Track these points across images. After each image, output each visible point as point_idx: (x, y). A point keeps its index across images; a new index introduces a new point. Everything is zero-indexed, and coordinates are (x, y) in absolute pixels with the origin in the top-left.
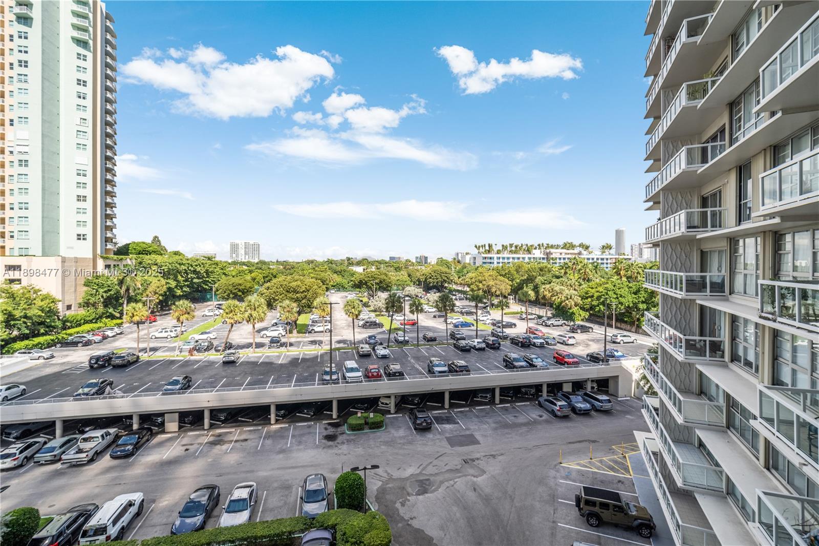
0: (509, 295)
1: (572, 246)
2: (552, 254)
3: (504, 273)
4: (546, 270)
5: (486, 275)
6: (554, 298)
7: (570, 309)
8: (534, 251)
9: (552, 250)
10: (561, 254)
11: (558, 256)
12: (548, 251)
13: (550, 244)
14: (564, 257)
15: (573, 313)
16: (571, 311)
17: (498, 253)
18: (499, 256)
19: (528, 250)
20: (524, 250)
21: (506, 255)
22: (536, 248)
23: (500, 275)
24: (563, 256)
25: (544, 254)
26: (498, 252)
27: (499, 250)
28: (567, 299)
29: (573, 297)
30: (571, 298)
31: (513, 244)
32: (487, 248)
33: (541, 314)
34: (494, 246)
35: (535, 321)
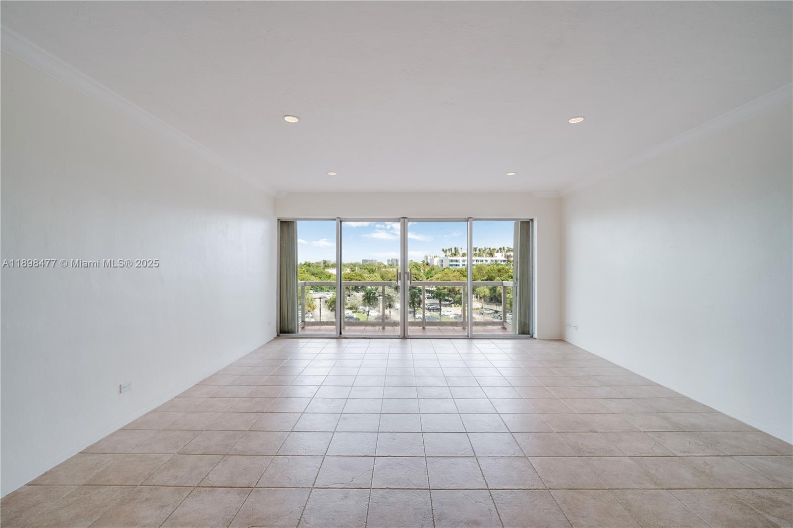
2: (512, 256)
4: (504, 271)
8: (496, 254)
12: (508, 254)
13: (510, 247)
17: (463, 256)
19: (491, 254)
20: (488, 253)
22: (497, 252)
23: (463, 276)
25: (505, 257)
27: (464, 253)
31: (477, 248)
32: (453, 251)
33: (498, 310)
34: (460, 251)
35: (492, 316)
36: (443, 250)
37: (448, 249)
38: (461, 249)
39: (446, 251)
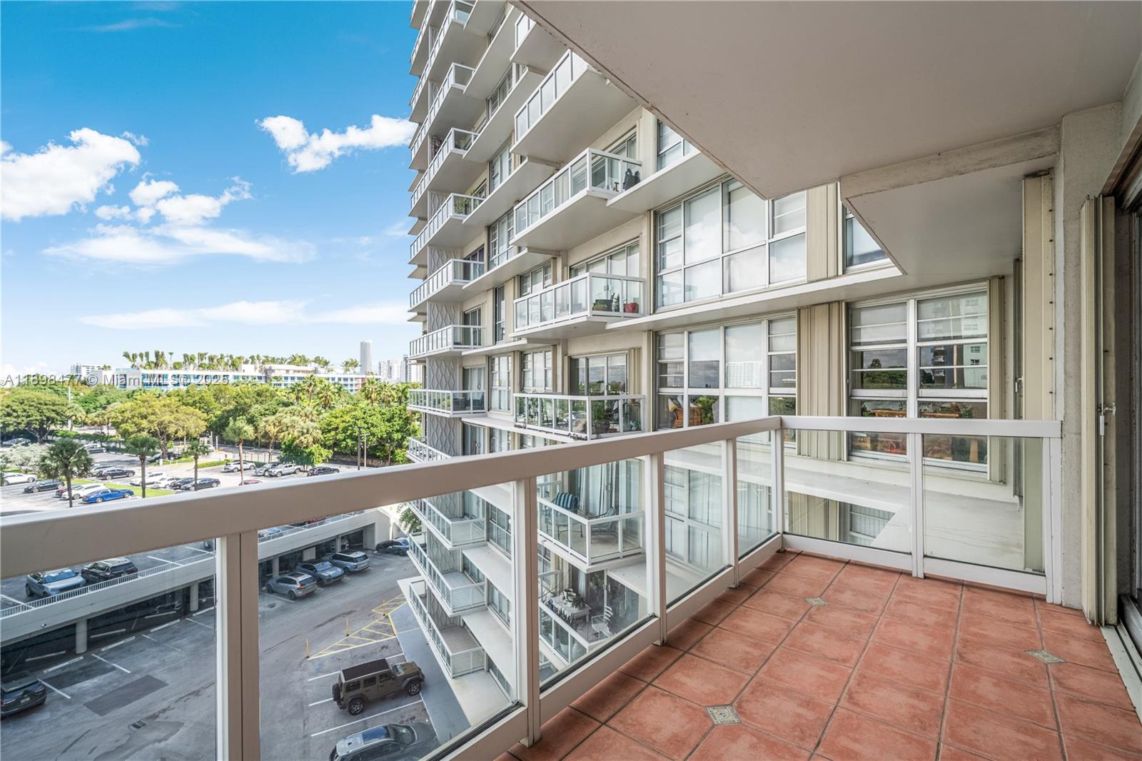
0: (201, 436)
1: (304, 361)
2: (273, 371)
3: (191, 401)
4: (268, 394)
5: (157, 404)
6: (283, 434)
7: (307, 447)
8: (244, 366)
9: (274, 366)
10: (288, 371)
11: (284, 374)
12: (267, 366)
13: (271, 355)
14: (293, 376)
15: (311, 453)
16: (308, 451)
17: (175, 368)
18: (176, 372)
19: (233, 365)
20: (226, 364)
21: (191, 371)
22: (246, 362)
23: (187, 404)
24: (291, 374)
25: (260, 371)
26: (176, 366)
27: (178, 363)
28: (303, 434)
29: (311, 430)
30: (307, 433)
31: (206, 354)
32: (152, 358)
33: (262, 460)
34: (167, 357)
35: (253, 472)
36: (126, 355)
37: (138, 353)
38: (171, 354)
39: (134, 356)
